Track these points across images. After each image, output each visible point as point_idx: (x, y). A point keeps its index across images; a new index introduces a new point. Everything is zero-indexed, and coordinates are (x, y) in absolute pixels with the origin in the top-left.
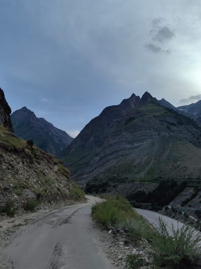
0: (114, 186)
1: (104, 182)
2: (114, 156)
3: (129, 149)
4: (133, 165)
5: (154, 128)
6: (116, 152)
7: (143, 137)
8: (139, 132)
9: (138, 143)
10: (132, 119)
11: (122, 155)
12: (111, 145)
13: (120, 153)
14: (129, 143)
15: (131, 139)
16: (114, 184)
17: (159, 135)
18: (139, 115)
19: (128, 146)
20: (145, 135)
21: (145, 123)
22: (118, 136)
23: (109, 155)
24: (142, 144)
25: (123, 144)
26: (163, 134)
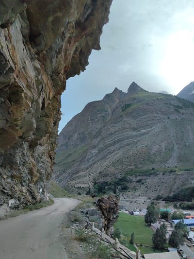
0: (139, 181)
1: (119, 177)
2: (117, 146)
3: (136, 136)
4: (152, 152)
5: (161, 111)
6: (119, 141)
7: (150, 122)
8: (144, 116)
9: (145, 129)
10: (129, 106)
11: (128, 145)
12: (112, 134)
13: (126, 142)
14: (134, 129)
15: (136, 126)
16: (138, 179)
17: (168, 118)
18: (135, 101)
19: (134, 134)
20: (153, 119)
21: (150, 106)
22: (118, 123)
23: (111, 145)
24: (150, 129)
25: (127, 131)
26: (173, 117)
